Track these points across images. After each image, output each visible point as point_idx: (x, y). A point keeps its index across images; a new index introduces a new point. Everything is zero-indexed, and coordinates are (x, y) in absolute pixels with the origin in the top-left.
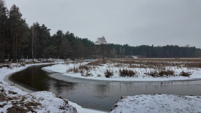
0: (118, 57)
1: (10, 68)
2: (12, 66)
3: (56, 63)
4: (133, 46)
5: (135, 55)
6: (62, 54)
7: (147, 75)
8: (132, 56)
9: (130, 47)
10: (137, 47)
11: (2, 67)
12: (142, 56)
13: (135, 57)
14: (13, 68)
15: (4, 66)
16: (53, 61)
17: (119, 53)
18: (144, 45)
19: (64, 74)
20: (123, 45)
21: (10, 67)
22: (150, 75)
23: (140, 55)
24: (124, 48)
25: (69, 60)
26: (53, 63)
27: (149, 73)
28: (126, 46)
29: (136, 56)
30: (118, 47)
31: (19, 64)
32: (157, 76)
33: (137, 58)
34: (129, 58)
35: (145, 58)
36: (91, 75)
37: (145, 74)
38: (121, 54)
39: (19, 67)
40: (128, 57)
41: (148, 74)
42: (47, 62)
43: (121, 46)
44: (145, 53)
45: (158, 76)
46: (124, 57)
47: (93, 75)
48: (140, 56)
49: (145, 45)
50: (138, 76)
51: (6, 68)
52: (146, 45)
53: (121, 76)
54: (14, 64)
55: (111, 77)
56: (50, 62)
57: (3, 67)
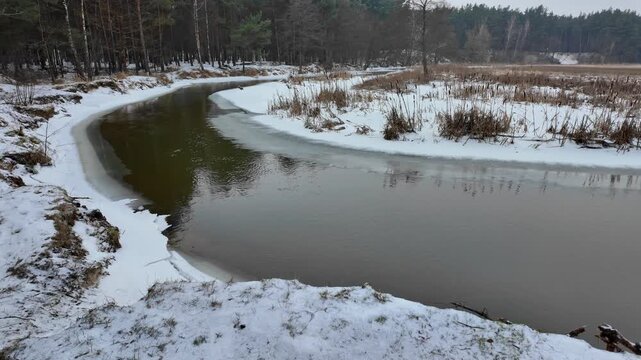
0: (494, 60)
1: (120, 90)
2: (126, 85)
3: (271, 76)
4: (567, 15)
5: (567, 50)
6: (291, 45)
7: (558, 136)
8: (555, 56)
9: (553, 19)
10: (581, 18)
11: (96, 87)
12: (597, 55)
13: (567, 60)
14: (130, 91)
15: (101, 84)
16: (263, 70)
17: (504, 40)
18: (614, 9)
19: (256, 119)
20: (523, 10)
21: (120, 87)
22: (571, 136)
23: (589, 50)
24: (527, 25)
25: (315, 69)
26: (261, 78)
27: (570, 130)
28: (537, 16)
29: (571, 56)
30: (503, 17)
31: (151, 78)
32: (598, 142)
33: (574, 62)
34: (538, 61)
35: (605, 63)
36: (337, 127)
37: (551, 130)
38: (512, 48)
39: (150, 87)
40: (535, 58)
41: (563, 132)
42: (244, 73)
43: (516, 13)
44: (613, 45)
45: (606, 145)
46: (520, 60)
47: (344, 128)
48: (586, 54)
49: (618, 11)
50: (515, 140)
51: (108, 89)
52: (622, 10)
53: (445, 136)
54: (136, 79)
55: (401, 137)
56: (252, 73)
57: (100, 88)
